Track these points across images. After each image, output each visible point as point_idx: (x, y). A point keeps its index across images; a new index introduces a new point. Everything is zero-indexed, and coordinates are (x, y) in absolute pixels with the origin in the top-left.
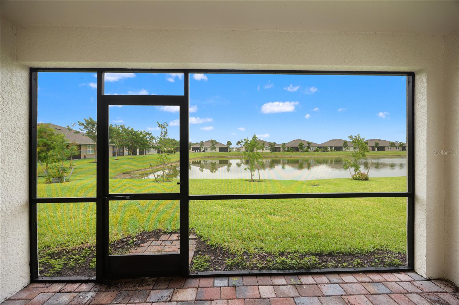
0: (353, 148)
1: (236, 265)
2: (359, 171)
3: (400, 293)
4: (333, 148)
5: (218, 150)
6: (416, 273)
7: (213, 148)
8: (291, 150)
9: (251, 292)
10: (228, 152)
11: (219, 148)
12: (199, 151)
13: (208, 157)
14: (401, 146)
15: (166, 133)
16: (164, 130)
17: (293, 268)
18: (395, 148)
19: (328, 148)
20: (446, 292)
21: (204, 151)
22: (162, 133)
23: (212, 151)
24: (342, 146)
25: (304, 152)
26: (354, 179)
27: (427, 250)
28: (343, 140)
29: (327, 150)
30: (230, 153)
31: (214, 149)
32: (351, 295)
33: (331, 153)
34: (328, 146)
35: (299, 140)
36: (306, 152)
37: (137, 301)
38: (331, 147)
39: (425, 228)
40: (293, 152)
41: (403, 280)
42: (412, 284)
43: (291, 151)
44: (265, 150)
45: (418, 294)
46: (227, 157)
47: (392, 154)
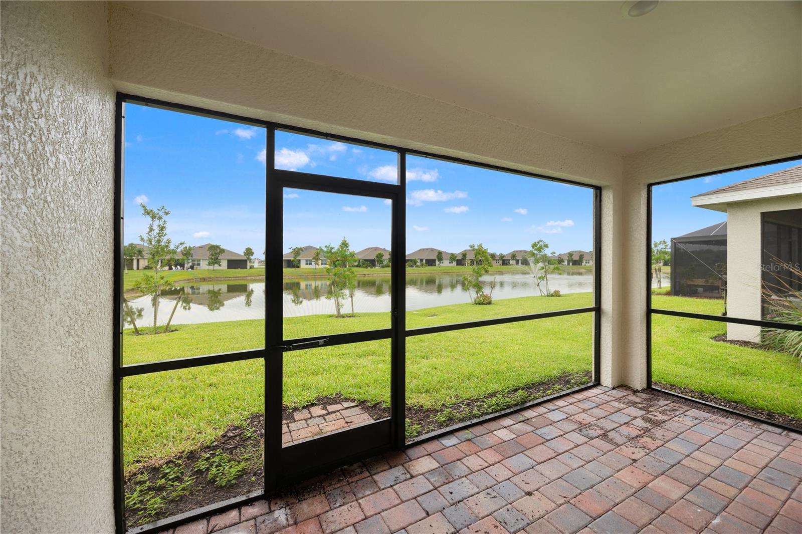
0: (448, 261)
1: (450, 420)
2: (482, 292)
3: (604, 404)
4: (424, 261)
5: (224, 264)
6: (602, 385)
7: (215, 261)
8: (363, 264)
9: (490, 440)
10: (247, 268)
11: (227, 262)
12: (178, 267)
13: (204, 280)
14: (501, 260)
15: (162, 229)
16: (157, 223)
17: (509, 407)
18: (495, 261)
19: (417, 262)
20: (629, 395)
21: (192, 268)
22: (151, 230)
23: (211, 267)
24: (436, 258)
25: (383, 267)
26: (477, 304)
27: (612, 360)
28: (437, 250)
29: (416, 265)
30: (252, 270)
31: (216, 263)
32: (573, 415)
33: (421, 268)
34: (417, 258)
35: (376, 249)
36: (386, 267)
37: (367, 493)
38: (422, 260)
39: (611, 339)
40: (367, 268)
41: (598, 393)
42: (606, 394)
43: (365, 266)
44: (320, 264)
45: (615, 400)
46: (248, 278)
47: (493, 270)
